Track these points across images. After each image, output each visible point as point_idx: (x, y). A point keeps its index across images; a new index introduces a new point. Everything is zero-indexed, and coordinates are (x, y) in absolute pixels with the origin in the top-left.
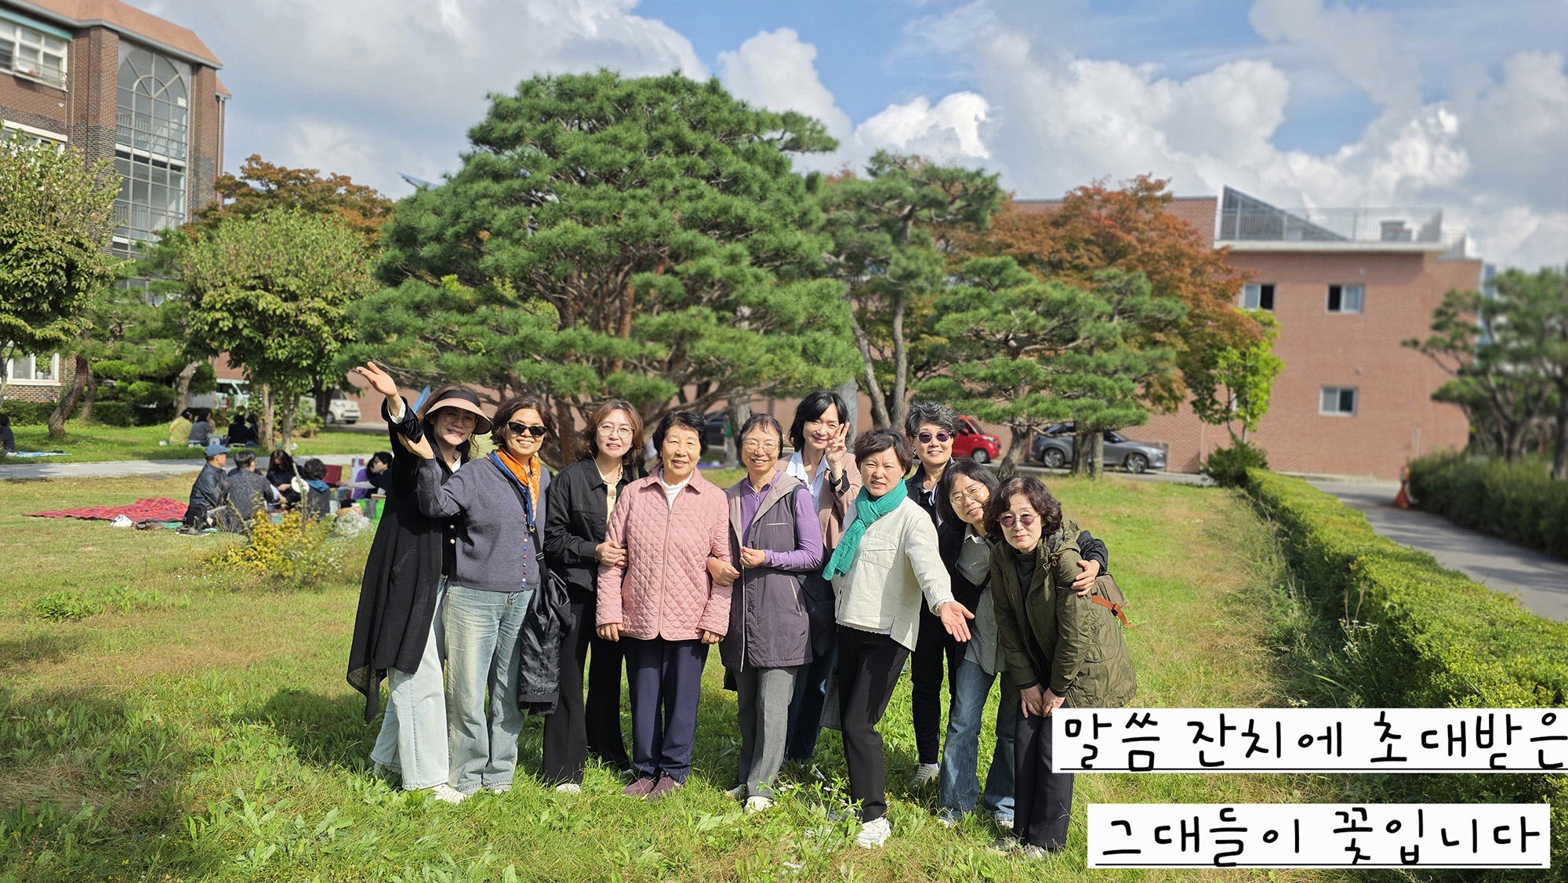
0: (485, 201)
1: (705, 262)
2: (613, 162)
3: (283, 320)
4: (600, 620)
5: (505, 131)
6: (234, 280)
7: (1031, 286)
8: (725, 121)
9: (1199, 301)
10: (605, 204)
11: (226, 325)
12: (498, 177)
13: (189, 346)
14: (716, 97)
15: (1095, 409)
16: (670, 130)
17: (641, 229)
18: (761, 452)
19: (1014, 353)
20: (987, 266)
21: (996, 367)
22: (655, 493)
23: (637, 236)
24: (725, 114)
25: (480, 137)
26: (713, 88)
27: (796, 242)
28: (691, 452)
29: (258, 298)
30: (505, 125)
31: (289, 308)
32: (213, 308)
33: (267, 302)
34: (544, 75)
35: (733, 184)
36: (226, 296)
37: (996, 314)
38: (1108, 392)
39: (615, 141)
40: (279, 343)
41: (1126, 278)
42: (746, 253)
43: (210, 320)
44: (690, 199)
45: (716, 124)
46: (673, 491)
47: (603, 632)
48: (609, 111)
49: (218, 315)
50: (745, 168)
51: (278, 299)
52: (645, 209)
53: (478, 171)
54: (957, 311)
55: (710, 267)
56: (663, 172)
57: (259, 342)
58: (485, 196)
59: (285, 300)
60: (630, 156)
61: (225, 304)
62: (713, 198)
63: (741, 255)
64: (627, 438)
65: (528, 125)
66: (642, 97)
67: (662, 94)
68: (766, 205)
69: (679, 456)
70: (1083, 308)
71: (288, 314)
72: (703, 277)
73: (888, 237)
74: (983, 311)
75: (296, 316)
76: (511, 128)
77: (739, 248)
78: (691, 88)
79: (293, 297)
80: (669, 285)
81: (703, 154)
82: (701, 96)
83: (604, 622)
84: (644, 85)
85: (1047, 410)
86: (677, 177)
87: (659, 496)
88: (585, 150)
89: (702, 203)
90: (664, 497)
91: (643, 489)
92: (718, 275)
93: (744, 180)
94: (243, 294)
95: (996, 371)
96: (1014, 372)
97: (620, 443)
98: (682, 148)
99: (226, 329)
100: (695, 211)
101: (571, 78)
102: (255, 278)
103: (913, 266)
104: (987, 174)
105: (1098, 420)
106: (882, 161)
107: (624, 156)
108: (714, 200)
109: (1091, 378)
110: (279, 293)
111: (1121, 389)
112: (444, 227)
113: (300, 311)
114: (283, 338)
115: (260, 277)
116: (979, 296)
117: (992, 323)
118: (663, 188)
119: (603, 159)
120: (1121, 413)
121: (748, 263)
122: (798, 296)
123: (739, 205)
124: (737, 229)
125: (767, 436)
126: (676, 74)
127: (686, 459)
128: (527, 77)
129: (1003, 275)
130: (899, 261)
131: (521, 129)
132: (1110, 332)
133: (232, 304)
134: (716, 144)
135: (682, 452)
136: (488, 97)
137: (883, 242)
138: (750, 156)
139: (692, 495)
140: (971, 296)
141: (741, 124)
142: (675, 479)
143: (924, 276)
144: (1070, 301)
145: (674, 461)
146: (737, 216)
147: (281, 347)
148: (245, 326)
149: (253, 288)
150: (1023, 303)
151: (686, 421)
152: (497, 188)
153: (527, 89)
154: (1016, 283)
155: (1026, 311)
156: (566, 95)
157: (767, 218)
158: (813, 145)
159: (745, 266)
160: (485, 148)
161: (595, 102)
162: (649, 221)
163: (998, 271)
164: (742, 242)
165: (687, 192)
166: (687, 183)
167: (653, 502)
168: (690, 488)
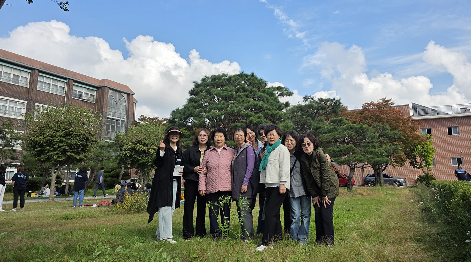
0: (192, 108)
1: (250, 118)
2: (226, 95)
3: (144, 152)
5: (197, 90)
6: (132, 142)
7: (350, 124)
8: (256, 83)
9: (406, 131)
10: (223, 106)
12: (196, 102)
15: (373, 158)
16: (241, 86)
17: (234, 111)
18: (239, 138)
19: (347, 144)
20: (336, 120)
22: (214, 151)
23: (232, 114)
24: (256, 81)
25: (191, 93)
26: (253, 75)
27: (277, 113)
28: (222, 139)
29: (137, 146)
30: (198, 89)
31: (146, 148)
32: (125, 150)
33: (140, 147)
34: (208, 76)
35: (260, 98)
36: (129, 146)
37: (340, 132)
38: (376, 153)
39: (226, 90)
41: (382, 126)
43: (125, 153)
44: (247, 103)
45: (253, 84)
47: (200, 193)
48: (225, 83)
49: (127, 152)
51: (143, 146)
52: (234, 106)
53: (190, 101)
55: (252, 120)
56: (239, 96)
57: (138, 158)
58: (192, 107)
59: (145, 146)
60: (230, 93)
61: (129, 149)
62: (252, 102)
63: (261, 116)
64: (207, 138)
65: (203, 88)
66: (233, 79)
67: (239, 77)
68: (269, 104)
69: (219, 140)
70: (365, 129)
71: (145, 150)
72: (251, 122)
74: (336, 132)
75: (147, 150)
76: (199, 90)
78: (247, 76)
79: (147, 145)
81: (250, 92)
82: (249, 77)
83: (200, 190)
84: (234, 76)
85: (358, 159)
86: (243, 98)
88: (218, 93)
90: (217, 151)
91: (211, 151)
92: (255, 122)
93: (262, 97)
94: (133, 146)
95: (342, 149)
96: (348, 148)
97: (205, 139)
98: (245, 90)
99: (129, 155)
100: (248, 106)
101: (214, 76)
102: (137, 141)
103: (318, 126)
104: (337, 99)
105: (374, 161)
106: (306, 98)
107: (229, 93)
109: (370, 150)
110: (143, 145)
111: (380, 152)
112: (181, 117)
113: (149, 149)
114: (144, 157)
115: (138, 141)
116: (335, 128)
117: (339, 135)
118: (239, 100)
119: (223, 95)
120: (381, 159)
123: (260, 103)
124: (260, 109)
125: (241, 133)
126: (242, 73)
127: (221, 141)
128: (203, 77)
129: (342, 123)
130: (314, 124)
131: (202, 89)
132: (375, 136)
133: (131, 148)
134: (254, 89)
136: (193, 82)
137: (309, 120)
138: (264, 92)
140: (332, 128)
141: (260, 84)
143: (322, 129)
144: (361, 127)
145: (218, 142)
146: (260, 106)
147: (143, 159)
149: (136, 144)
150: (348, 129)
151: (220, 131)
152: (195, 104)
153: (203, 80)
154: (345, 124)
155: (349, 131)
156: (213, 80)
157: (269, 107)
158: (286, 94)
159: (263, 119)
160: (193, 96)
161: (221, 81)
162: (235, 109)
163: (340, 121)
164: (262, 113)
165: (246, 101)
166: (246, 99)
167: (214, 153)
168: (224, 148)
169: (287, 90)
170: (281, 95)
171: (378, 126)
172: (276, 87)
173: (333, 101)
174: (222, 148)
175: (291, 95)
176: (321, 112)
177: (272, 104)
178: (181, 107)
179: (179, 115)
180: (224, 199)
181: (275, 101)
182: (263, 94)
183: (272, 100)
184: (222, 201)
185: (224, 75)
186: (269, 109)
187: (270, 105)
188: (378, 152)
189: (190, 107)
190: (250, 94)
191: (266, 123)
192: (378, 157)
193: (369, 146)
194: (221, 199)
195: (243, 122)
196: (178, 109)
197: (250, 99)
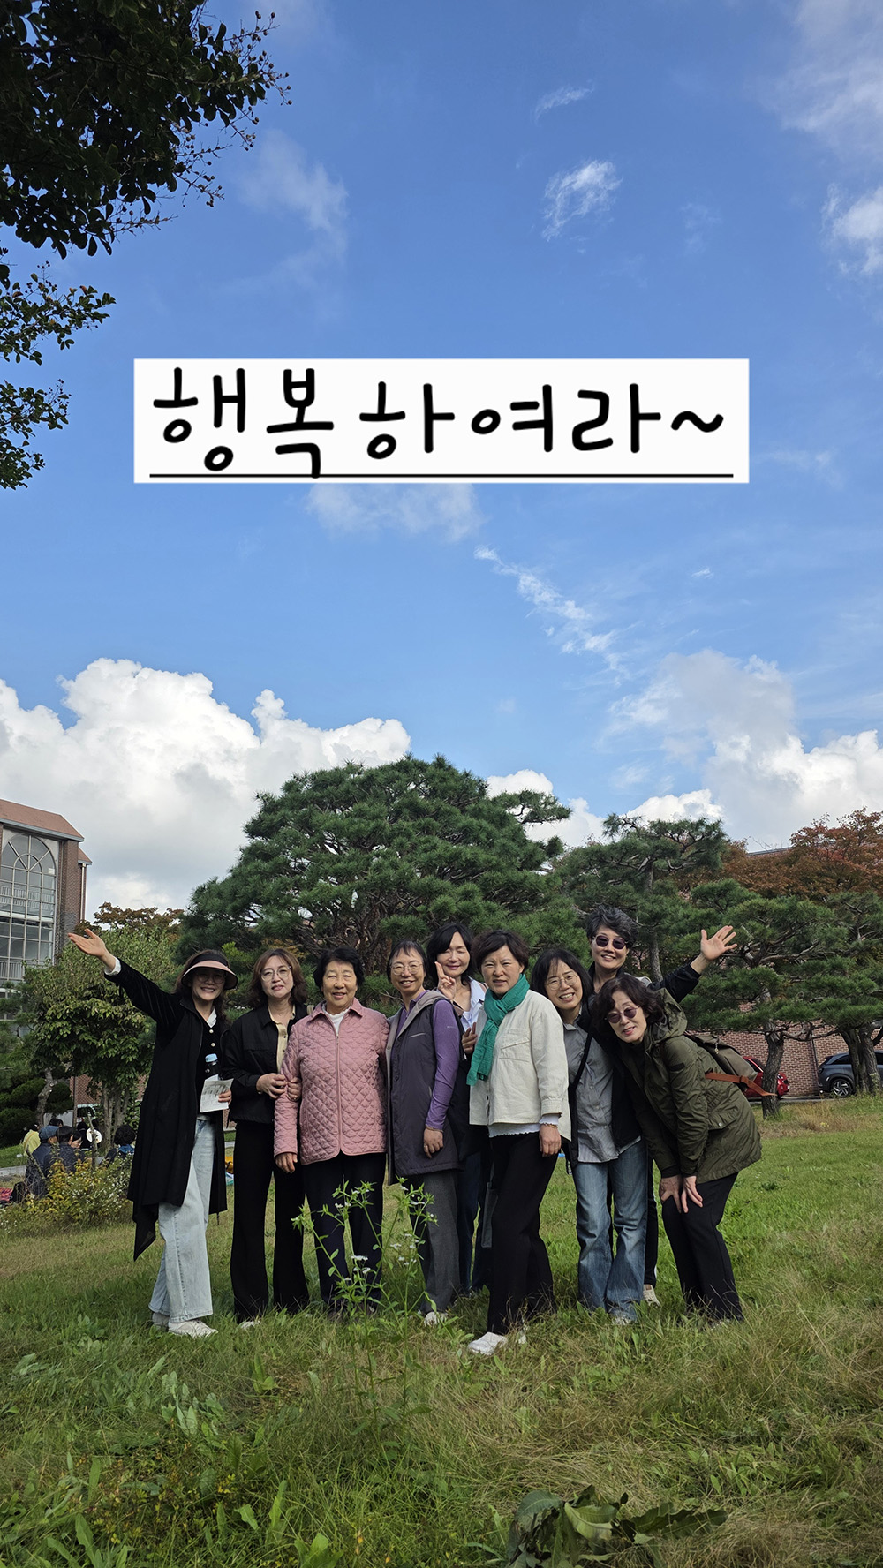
0: (256, 877)
1: (440, 900)
2: (359, 830)
3: (113, 1021)
4: (277, 1150)
5: (272, 820)
6: (74, 993)
7: (756, 900)
8: (451, 788)
10: (353, 864)
11: (65, 1033)
12: (267, 857)
13: (35, 1056)
14: (442, 770)
15: (838, 1007)
16: (406, 800)
17: (385, 880)
18: (407, 973)
19: (754, 964)
20: (713, 889)
21: (736, 978)
22: (321, 1022)
23: (382, 887)
24: (452, 783)
25: (253, 830)
26: (440, 763)
27: (522, 877)
28: (348, 983)
29: (91, 1005)
30: (272, 816)
32: (54, 1019)
33: (99, 1008)
34: (301, 774)
35: (467, 834)
36: (66, 1007)
38: (848, 990)
39: (361, 814)
40: (109, 1043)
41: (859, 898)
42: (478, 889)
43: (52, 1029)
44: (426, 851)
45: (445, 791)
46: (337, 1019)
47: (280, 1164)
48: (354, 792)
49: (59, 1024)
50: (472, 822)
51: (108, 1004)
52: (386, 863)
53: (251, 854)
54: (690, 932)
55: (446, 904)
56: (401, 832)
57: (93, 1043)
58: (256, 873)
59: (114, 1004)
60: (373, 824)
61: (65, 1014)
62: (443, 846)
63: (473, 892)
64: (289, 978)
65: (290, 813)
66: (381, 778)
67: (397, 773)
68: (494, 850)
69: (338, 988)
70: (806, 914)
71: (116, 1016)
72: (442, 911)
73: (631, 887)
76: (277, 818)
77: (469, 886)
78: (422, 767)
80: (413, 923)
81: (436, 817)
82: (431, 770)
83: (280, 1151)
84: (383, 769)
85: (791, 1012)
86: (415, 836)
87: (325, 1025)
88: (335, 824)
89: (434, 854)
90: (330, 1024)
91: (310, 1022)
92: (454, 910)
93: (472, 831)
94: (79, 1004)
95: (735, 981)
96: (755, 978)
97: (283, 984)
98: (417, 812)
99: (65, 1036)
100: (430, 860)
101: (322, 773)
102: (90, 989)
103: (657, 909)
104: (710, 822)
105: (843, 1016)
106: (614, 824)
107: (368, 825)
108: (446, 849)
109: (827, 979)
110: (109, 999)
111: (860, 986)
112: (225, 905)
114: (113, 1038)
115: (95, 987)
116: (709, 915)
118: (401, 845)
119: (351, 829)
120: (864, 1008)
121: (480, 898)
122: (530, 923)
123: (469, 850)
124: (471, 869)
125: (412, 959)
126: (408, 758)
127: (344, 991)
128: (289, 778)
129: (728, 896)
130: (645, 904)
131: (284, 817)
132: (838, 934)
133: (71, 1013)
134: (445, 807)
135: (340, 984)
136: (258, 797)
137: (628, 892)
138: (477, 814)
139: (355, 1018)
140: (702, 917)
141: (465, 789)
142: (337, 1010)
143: (670, 917)
144: (792, 909)
145: (334, 994)
146: (467, 860)
147: (110, 1046)
148: (81, 1032)
149: (88, 997)
150: (750, 917)
151: (342, 957)
152: (265, 865)
153: (289, 787)
154: (742, 900)
155: (753, 923)
156: (319, 785)
157: (495, 859)
158: (549, 815)
159: (478, 899)
160: (259, 839)
161: (342, 788)
162: (391, 872)
163: (724, 892)
164: (475, 881)
165: (423, 846)
166: (422, 839)
167: (322, 1031)
168: (353, 1013)
169: (552, 800)
170: (535, 817)
171: (848, 899)
172: (515, 794)
173: (697, 829)
174: (347, 1010)
175: (565, 817)
176: (662, 863)
177: (505, 851)
178: (223, 875)
179: (217, 902)
180: (350, 1194)
181: (513, 840)
182: (474, 821)
183: (504, 837)
184: (342, 1201)
185: (351, 768)
186: (496, 868)
187: (499, 855)
188: (852, 987)
189: (250, 874)
190: (436, 823)
191: (491, 910)
192: (855, 1003)
193: (823, 967)
194: (340, 1194)
195: (416, 913)
196: (214, 882)
197: (436, 839)
